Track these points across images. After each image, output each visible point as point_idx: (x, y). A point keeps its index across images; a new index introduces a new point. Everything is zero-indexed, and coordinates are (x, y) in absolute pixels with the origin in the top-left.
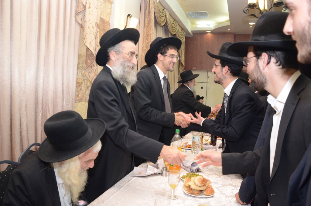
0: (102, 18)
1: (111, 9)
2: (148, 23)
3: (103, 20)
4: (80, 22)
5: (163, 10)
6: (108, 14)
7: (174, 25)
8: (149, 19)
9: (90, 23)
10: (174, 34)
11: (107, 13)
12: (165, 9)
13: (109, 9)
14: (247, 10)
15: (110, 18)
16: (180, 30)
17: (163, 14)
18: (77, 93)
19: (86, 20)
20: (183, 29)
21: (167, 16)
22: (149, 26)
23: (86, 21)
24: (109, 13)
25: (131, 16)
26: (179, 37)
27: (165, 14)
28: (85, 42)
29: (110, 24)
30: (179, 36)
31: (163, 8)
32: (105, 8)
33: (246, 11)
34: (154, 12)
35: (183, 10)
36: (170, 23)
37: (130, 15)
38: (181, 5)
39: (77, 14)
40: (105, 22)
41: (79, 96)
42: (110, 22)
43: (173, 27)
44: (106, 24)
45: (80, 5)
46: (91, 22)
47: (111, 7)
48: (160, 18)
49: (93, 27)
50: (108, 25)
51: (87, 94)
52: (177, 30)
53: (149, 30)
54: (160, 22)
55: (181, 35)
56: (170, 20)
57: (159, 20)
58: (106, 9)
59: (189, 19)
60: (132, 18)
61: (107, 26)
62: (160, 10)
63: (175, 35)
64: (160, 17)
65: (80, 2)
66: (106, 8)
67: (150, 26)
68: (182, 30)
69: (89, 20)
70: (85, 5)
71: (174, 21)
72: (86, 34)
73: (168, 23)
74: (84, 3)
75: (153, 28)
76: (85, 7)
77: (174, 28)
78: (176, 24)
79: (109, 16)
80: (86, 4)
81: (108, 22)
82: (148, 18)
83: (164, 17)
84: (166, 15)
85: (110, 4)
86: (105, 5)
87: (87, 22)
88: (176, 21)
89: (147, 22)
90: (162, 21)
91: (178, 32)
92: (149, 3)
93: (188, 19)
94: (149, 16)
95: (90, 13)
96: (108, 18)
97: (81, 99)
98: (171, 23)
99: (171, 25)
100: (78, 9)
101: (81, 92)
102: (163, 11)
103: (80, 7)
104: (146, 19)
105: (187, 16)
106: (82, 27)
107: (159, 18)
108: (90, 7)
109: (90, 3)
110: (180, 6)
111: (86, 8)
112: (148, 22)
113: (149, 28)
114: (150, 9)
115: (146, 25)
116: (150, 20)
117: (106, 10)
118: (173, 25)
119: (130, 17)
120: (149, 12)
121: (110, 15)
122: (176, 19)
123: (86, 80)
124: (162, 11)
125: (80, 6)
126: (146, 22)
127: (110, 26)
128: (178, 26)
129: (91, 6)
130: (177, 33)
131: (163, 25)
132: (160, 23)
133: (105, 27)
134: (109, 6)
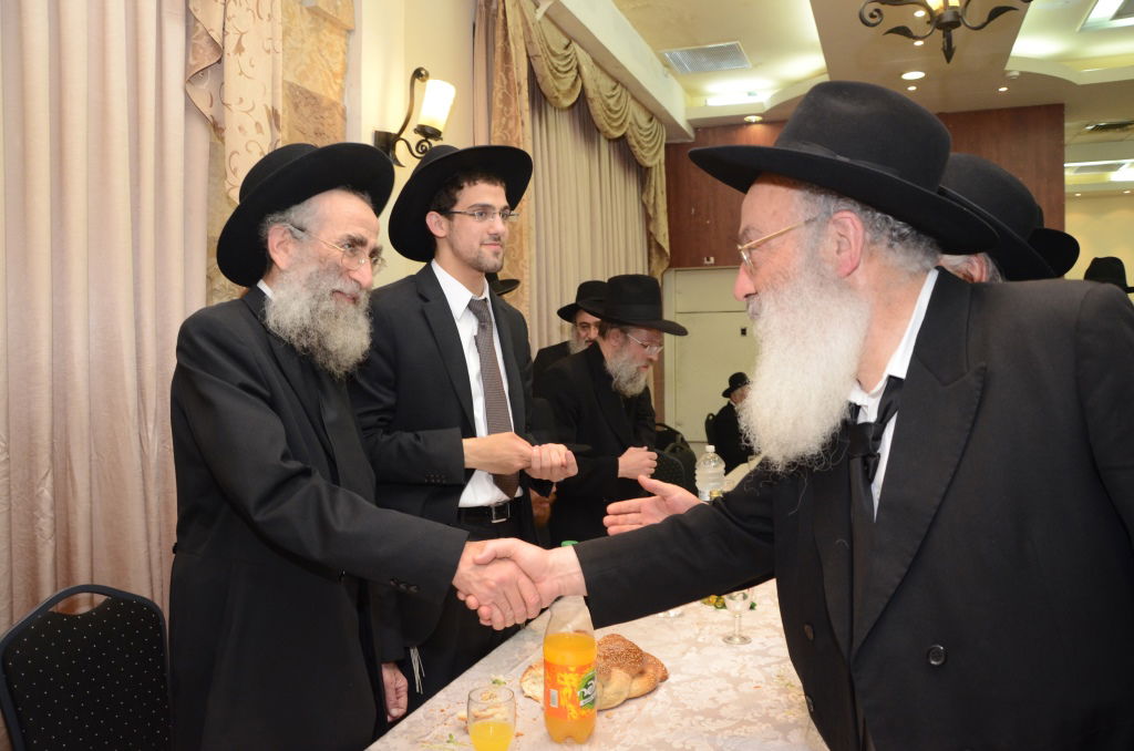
0: (308, 92)
1: (344, 53)
2: (506, 101)
3: (315, 98)
4: (207, 111)
5: (567, 47)
6: (335, 75)
7: (618, 101)
8: (508, 86)
9: (247, 112)
10: (618, 134)
11: (331, 71)
12: (574, 45)
13: (338, 53)
14: (875, 13)
15: (342, 90)
16: (642, 119)
17: (564, 63)
19: (227, 101)
20: (655, 114)
21: (585, 70)
22: (508, 112)
23: (227, 105)
24: (338, 68)
25: (427, 75)
26: (642, 148)
27: (574, 64)
28: (228, 187)
29: (344, 111)
30: (638, 143)
31: (566, 41)
32: (320, 51)
33: (872, 16)
34: (528, 57)
35: (650, 44)
36: (597, 95)
37: (423, 72)
38: (637, 24)
39: (192, 78)
40: (325, 103)
42: (346, 103)
43: (610, 110)
44: (326, 114)
45: (203, 42)
46: (247, 106)
47: (347, 45)
48: (556, 78)
49: (257, 124)
50: (338, 118)
52: (630, 119)
53: (511, 124)
54: (556, 94)
55: (648, 139)
56: (597, 83)
57: (549, 84)
58: (322, 56)
59: (674, 75)
60: (430, 83)
61: (331, 121)
62: (553, 48)
63: (624, 137)
64: (554, 75)
65: (201, 29)
66: (325, 52)
67: (512, 110)
68: (651, 120)
69: (241, 100)
70: (218, 40)
71: (614, 89)
72: (233, 153)
73: (591, 94)
74: (213, 35)
75: (527, 116)
76: (219, 49)
77: (617, 112)
78: (623, 100)
79: (339, 81)
80: (224, 36)
81: (334, 104)
82: (505, 82)
83: (574, 73)
84: (578, 68)
85: (341, 35)
86: (321, 41)
87: (233, 107)
88: (623, 86)
89: (500, 95)
90: (562, 90)
91: (635, 128)
92: (505, 24)
93: (671, 78)
94: (507, 71)
95: (241, 73)
96: (336, 88)
98: (600, 94)
99: (604, 101)
100: (195, 58)
102: (567, 53)
103: (201, 51)
104: (497, 85)
105: (666, 65)
106: (216, 128)
107: (550, 77)
108: (239, 49)
109: (242, 34)
110: (635, 27)
111: (226, 56)
112: (504, 94)
113: (508, 119)
114: (509, 44)
115: (498, 105)
116: (510, 87)
117: (327, 61)
118: (611, 102)
119: (424, 81)
120: (507, 56)
121: (343, 78)
122: (621, 81)
124: (559, 51)
125: (201, 48)
126: (498, 96)
127: (345, 119)
128: (633, 107)
129: (244, 44)
130: (630, 133)
131: (568, 102)
132: (556, 98)
133: (322, 124)
134: (337, 42)
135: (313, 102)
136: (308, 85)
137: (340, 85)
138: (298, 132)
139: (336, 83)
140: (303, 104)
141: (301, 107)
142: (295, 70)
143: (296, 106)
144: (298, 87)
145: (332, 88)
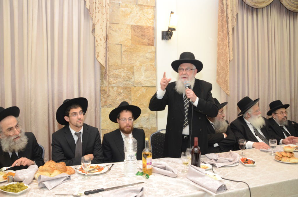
0: (138, 26)
3: (141, 27)
6: (150, 19)
11: (147, 18)
13: (150, 13)
18: (104, 100)
22: (224, 15)
24: (151, 17)
32: (143, 14)
40: (145, 27)
41: (108, 102)
42: (154, 26)
44: (146, 30)
49: (100, 39)
50: (151, 30)
51: (119, 100)
61: (148, 32)
66: (145, 14)
69: (97, 34)
81: (149, 27)
82: (222, 6)
85: (152, 9)
86: (144, 12)
87: (95, 36)
96: (151, 23)
97: (110, 104)
101: (110, 98)
113: (224, 18)
121: (153, 19)
123: (115, 87)
133: (145, 33)
134: (150, 11)
135: (141, 28)
136: (139, 24)
137: (152, 21)
138: (135, 36)
139: (150, 21)
140: (137, 29)
141: (136, 30)
142: (134, 21)
143: (134, 30)
144: (134, 25)
145: (148, 23)
